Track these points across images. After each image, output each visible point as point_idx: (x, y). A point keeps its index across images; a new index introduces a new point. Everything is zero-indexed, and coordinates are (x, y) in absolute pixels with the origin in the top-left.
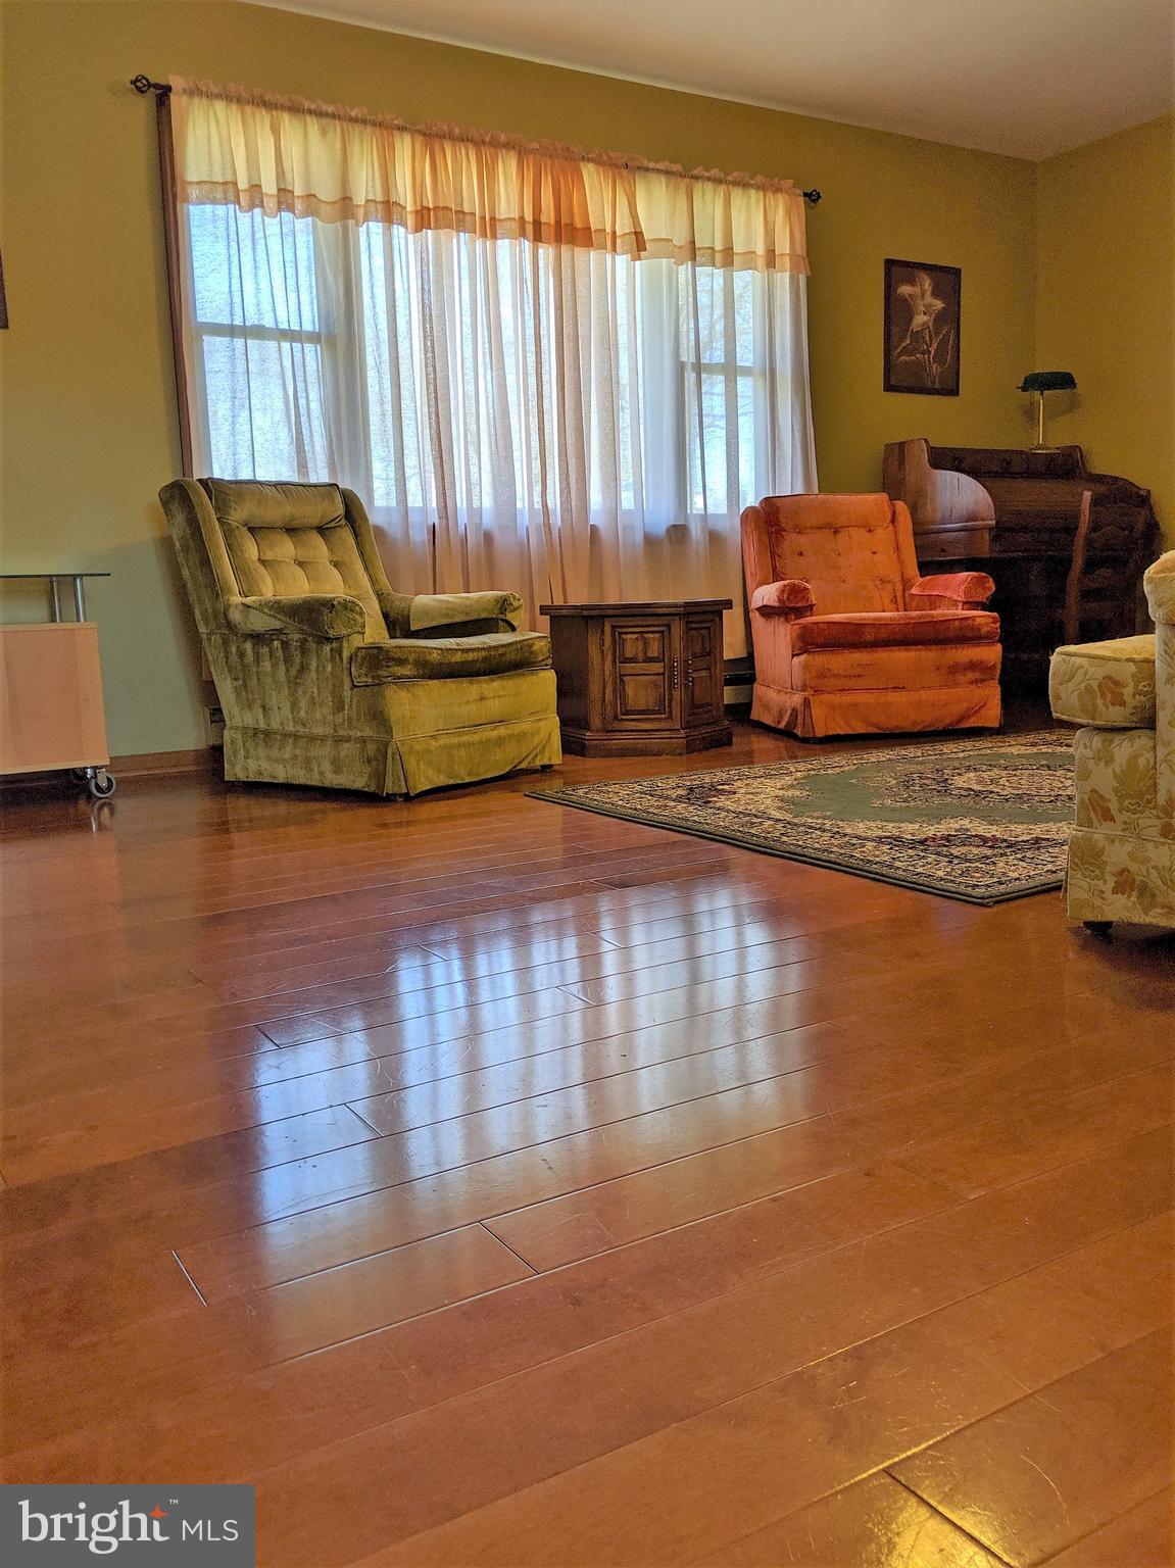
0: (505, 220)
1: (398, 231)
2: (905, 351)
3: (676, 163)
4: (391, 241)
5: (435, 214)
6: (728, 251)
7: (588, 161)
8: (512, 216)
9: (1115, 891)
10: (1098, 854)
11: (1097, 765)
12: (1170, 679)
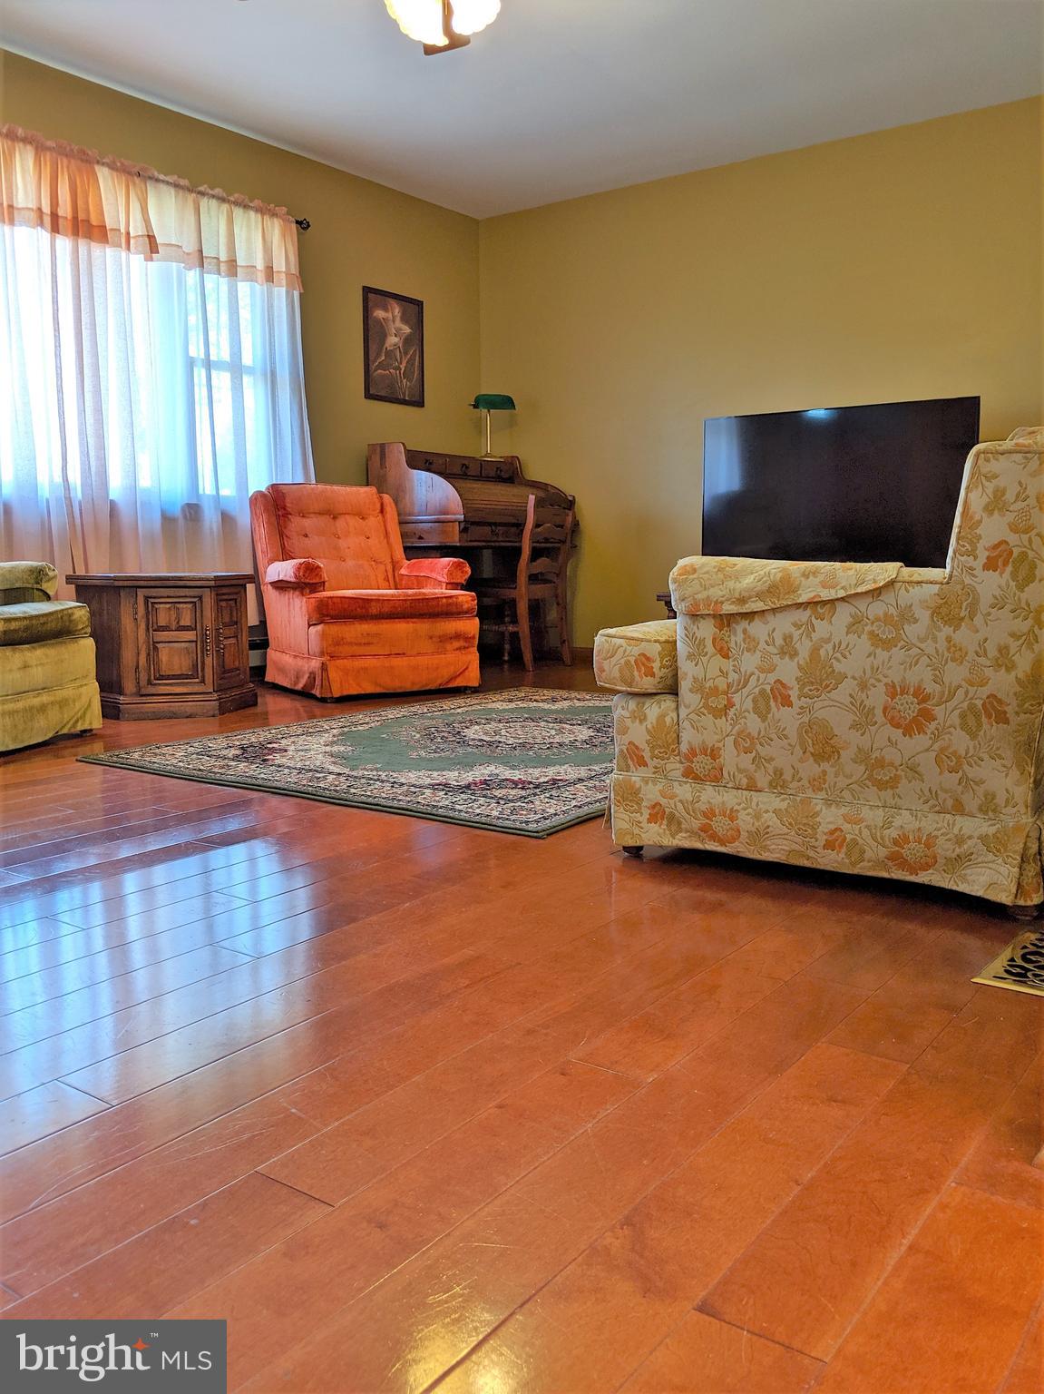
0: (22, 209)
2: (380, 366)
6: (232, 263)
7: (103, 164)
8: (30, 206)
9: (649, 821)
10: (636, 792)
11: (633, 722)
12: (690, 657)
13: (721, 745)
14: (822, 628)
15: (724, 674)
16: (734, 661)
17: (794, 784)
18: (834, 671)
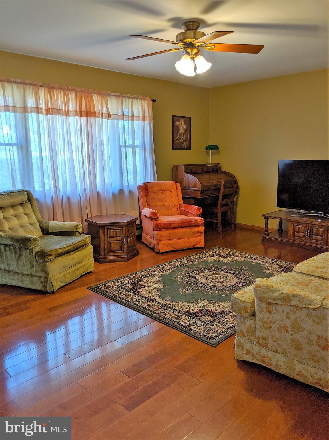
0: (72, 111)
1: (41, 116)
2: (178, 139)
3: (118, 93)
4: (39, 119)
5: (52, 110)
6: (133, 117)
7: (95, 93)
8: (74, 110)
9: (246, 354)
10: (242, 345)
11: (242, 324)
12: (259, 311)
13: (268, 338)
14: (298, 313)
15: (269, 318)
16: (272, 314)
17: (289, 354)
18: (301, 327)
